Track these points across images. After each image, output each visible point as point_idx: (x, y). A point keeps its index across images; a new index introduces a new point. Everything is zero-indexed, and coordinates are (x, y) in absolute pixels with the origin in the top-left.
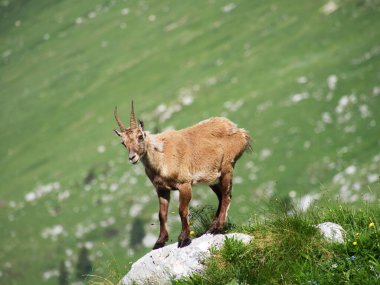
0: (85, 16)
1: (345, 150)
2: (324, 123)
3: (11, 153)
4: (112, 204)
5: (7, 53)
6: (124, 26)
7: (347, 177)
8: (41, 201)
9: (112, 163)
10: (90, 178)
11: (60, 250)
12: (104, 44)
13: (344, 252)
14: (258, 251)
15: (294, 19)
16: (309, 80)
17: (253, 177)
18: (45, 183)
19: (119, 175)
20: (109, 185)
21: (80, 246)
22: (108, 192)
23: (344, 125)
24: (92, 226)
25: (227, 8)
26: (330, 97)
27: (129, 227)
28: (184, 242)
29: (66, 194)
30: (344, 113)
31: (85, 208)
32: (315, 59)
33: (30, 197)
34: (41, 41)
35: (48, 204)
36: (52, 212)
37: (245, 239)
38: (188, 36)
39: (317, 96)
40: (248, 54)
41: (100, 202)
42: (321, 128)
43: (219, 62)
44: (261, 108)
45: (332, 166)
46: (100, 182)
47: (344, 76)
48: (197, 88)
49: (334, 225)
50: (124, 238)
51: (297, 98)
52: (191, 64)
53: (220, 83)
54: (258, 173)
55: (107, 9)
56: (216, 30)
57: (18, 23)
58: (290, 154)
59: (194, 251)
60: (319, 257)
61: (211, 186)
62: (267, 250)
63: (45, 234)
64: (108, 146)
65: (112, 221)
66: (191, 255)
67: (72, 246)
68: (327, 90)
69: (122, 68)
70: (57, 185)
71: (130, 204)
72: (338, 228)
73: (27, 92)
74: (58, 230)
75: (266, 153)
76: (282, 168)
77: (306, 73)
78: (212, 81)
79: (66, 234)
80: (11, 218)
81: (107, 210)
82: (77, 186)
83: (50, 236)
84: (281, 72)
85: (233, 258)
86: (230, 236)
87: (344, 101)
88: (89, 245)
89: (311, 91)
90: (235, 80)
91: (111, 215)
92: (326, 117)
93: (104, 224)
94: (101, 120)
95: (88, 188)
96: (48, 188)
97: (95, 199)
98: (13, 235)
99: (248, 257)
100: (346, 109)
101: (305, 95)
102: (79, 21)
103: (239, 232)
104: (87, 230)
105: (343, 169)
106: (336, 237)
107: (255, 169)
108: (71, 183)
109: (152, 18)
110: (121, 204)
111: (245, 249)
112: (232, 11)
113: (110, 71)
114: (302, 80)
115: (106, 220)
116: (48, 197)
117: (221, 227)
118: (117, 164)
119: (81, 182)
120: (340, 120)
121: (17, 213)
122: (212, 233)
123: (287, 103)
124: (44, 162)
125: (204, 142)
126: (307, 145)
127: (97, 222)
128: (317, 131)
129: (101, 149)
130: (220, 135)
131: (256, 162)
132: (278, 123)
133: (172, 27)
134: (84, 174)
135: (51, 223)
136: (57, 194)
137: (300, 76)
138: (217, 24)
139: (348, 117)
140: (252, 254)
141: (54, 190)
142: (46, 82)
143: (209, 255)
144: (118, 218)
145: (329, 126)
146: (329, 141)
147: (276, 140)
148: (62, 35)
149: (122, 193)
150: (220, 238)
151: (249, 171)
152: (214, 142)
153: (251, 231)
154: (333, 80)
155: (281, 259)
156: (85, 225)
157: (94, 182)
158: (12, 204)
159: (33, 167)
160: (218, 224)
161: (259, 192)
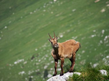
0: (33, 12)
1: (106, 51)
2: (100, 43)
3: (10, 50)
4: (39, 65)
5: (10, 22)
6: (44, 15)
7: (106, 59)
8: (18, 64)
9: (39, 54)
10: (33, 58)
11: (24, 78)
12: (38, 20)
13: (107, 78)
14: (83, 77)
15: (93, 14)
16: (96, 31)
17: (79, 58)
18: (20, 59)
19: (41, 57)
20: (38, 60)
21: (29, 77)
22: (38, 62)
23: (106, 44)
24: (33, 71)
25: (74, 10)
26: (102, 36)
27: (43, 72)
28: (62, 75)
29: (26, 62)
30: (106, 41)
31: (31, 66)
32: (98, 25)
33: (16, 63)
34: (20, 19)
35: (21, 65)
36: (22, 67)
37: (79, 74)
38: (62, 18)
39: (99, 35)
40: (79, 23)
41: (35, 65)
42: (99, 44)
43: (71, 25)
44: (82, 39)
45: (102, 55)
46: (36, 59)
47: (107, 30)
48: (64, 33)
49: (104, 71)
50: (42, 75)
51: (93, 36)
52: (63, 26)
53: (71, 32)
54: (81, 57)
55: (39, 10)
56: (70, 16)
57: (13, 14)
58: (90, 52)
59: (64, 77)
60: (100, 79)
61: (69, 59)
62: (85, 77)
63: (19, 74)
64: (38, 49)
65: (39, 70)
66: (64, 78)
67: (27, 77)
68: (101, 34)
69: (43, 27)
70: (23, 60)
71: (44, 65)
72: (105, 71)
73: (15, 33)
74: (23, 72)
75: (83, 52)
76: (88, 56)
77: (95, 29)
78: (68, 31)
79: (25, 74)
80: (10, 69)
81: (37, 67)
82: (29, 60)
83: (21, 74)
84: (89, 29)
85: (75, 79)
86: (75, 73)
87: (106, 37)
88: (32, 77)
89: (97, 34)
90: (75, 31)
91: (38, 68)
92: (101, 42)
93: (36, 71)
94: (36, 41)
95: (32, 61)
96: (20, 61)
97: (34, 64)
98: (10, 73)
99: (80, 79)
100: (107, 39)
101: (95, 35)
102: (31, 13)
103: (77, 72)
104: (31, 73)
105: (106, 56)
106: (105, 74)
107: (80, 56)
108: (27, 59)
109: (52, 13)
110: (41, 65)
111: (79, 77)
112: (75, 11)
113: (39, 27)
114: (94, 31)
115: (37, 70)
116: (20, 63)
117: (72, 70)
118: (41, 54)
119: (30, 59)
120: (105, 42)
121: (12, 67)
122: (70, 72)
123: (90, 38)
124: (20, 53)
125: (68, 46)
126: (95, 49)
127: (34, 70)
128: (98, 46)
129: (36, 50)
130: (72, 44)
131: (81, 54)
132: (87, 43)
133: (58, 15)
134: (31, 57)
135: (21, 71)
136: (23, 62)
137: (94, 30)
138: (70, 15)
139: (107, 42)
140: (81, 78)
141: (22, 61)
142: (21, 30)
143: (69, 78)
144: (41, 70)
145: (102, 44)
146: (102, 48)
147: (86, 48)
148: (26, 17)
149: (42, 62)
150: (72, 74)
151: (79, 56)
152: (70, 46)
153: (81, 72)
154: (103, 31)
155: (89, 80)
156: (31, 71)
157: (34, 59)
158: (10, 65)
159: (16, 54)
160: (71, 70)
161: (81, 63)
